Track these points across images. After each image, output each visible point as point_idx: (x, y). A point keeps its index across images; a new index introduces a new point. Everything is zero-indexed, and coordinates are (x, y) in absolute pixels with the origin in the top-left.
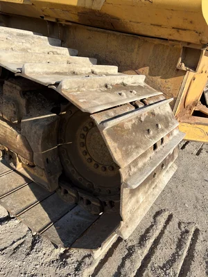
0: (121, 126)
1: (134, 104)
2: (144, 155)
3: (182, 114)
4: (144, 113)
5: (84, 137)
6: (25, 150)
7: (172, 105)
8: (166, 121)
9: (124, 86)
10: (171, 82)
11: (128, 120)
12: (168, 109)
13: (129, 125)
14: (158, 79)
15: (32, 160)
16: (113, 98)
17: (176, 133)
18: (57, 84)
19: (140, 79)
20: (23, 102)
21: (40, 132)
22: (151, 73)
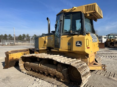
0: (79, 68)
1: (80, 65)
2: (83, 72)
3: (90, 65)
4: (82, 66)
5: (73, 72)
6: (63, 76)
7: (87, 64)
8: (86, 67)
9: (78, 62)
10: (85, 60)
11: (80, 67)
12: (86, 64)
13: (80, 68)
14: (83, 60)
15: (64, 78)
16: (77, 64)
17: (88, 68)
18: (70, 64)
19: (80, 60)
20: (62, 67)
21: (66, 72)
22: (82, 59)
